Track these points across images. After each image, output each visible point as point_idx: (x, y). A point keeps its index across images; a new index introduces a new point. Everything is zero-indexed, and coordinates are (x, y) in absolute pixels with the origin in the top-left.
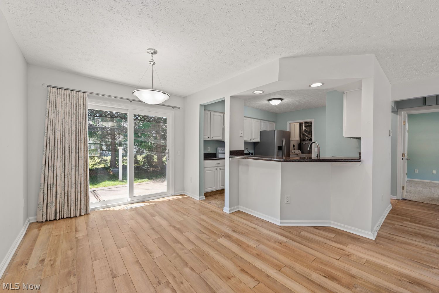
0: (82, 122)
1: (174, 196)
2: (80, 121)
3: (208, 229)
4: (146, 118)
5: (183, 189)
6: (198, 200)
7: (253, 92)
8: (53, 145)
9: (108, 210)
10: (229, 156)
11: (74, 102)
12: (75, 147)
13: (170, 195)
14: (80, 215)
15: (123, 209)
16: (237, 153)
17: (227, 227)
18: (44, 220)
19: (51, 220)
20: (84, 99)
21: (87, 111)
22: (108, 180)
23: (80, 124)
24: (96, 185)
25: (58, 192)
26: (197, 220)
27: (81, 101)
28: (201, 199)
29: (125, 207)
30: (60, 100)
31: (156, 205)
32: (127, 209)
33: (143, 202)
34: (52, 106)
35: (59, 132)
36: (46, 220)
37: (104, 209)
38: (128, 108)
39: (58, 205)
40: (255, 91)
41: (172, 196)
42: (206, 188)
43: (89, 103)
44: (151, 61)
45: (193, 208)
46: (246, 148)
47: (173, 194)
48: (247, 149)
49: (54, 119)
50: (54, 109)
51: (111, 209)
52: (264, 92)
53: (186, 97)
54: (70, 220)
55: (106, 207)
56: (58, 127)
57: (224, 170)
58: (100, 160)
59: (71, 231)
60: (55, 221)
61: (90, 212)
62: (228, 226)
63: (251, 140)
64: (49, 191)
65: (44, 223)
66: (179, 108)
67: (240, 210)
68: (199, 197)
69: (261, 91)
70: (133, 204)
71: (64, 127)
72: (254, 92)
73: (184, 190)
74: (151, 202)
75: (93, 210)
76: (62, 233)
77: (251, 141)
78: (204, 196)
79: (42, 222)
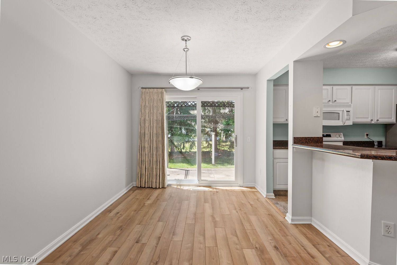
0: (160, 112)
1: (243, 187)
2: (159, 112)
3: (246, 233)
4: (212, 104)
5: (255, 181)
6: (265, 196)
7: (325, 47)
8: (144, 132)
9: (179, 188)
10: (292, 145)
11: (156, 97)
12: (156, 133)
13: (238, 185)
14: (159, 188)
15: (189, 189)
16: (307, 141)
17: (271, 240)
18: (139, 186)
19: (142, 187)
20: (162, 93)
21: (165, 104)
22: (203, 163)
23: (159, 115)
24: (193, 165)
25: (147, 168)
26: (242, 219)
27: (160, 95)
28: (268, 197)
29: (191, 188)
30: (147, 98)
31: (217, 192)
32: (192, 190)
33: (210, 187)
34: (144, 102)
35: (147, 122)
36: (141, 187)
37: (177, 186)
38: (196, 97)
39: (146, 177)
40: (328, 44)
41: (240, 187)
42: (278, 185)
43: (167, 96)
44: (185, 48)
45: (251, 205)
46: (365, 134)
47: (242, 185)
48: (367, 135)
49: (144, 112)
50: (145, 104)
51: (182, 187)
52: (345, 42)
53: (257, 73)
54: (151, 190)
55: (179, 185)
56: (147, 118)
57: (287, 164)
58: (207, 144)
59: (145, 198)
60: (145, 188)
61: (166, 186)
62: (274, 238)
63: (372, 120)
64: (142, 165)
65: (139, 188)
66: (248, 88)
67: (312, 224)
68: (266, 193)
69: (341, 41)
70: (200, 187)
71: (150, 118)
72: (327, 46)
73: (255, 183)
74: (216, 189)
75: (169, 185)
76: (141, 198)
77: (373, 122)
78: (273, 194)
79: (138, 187)
